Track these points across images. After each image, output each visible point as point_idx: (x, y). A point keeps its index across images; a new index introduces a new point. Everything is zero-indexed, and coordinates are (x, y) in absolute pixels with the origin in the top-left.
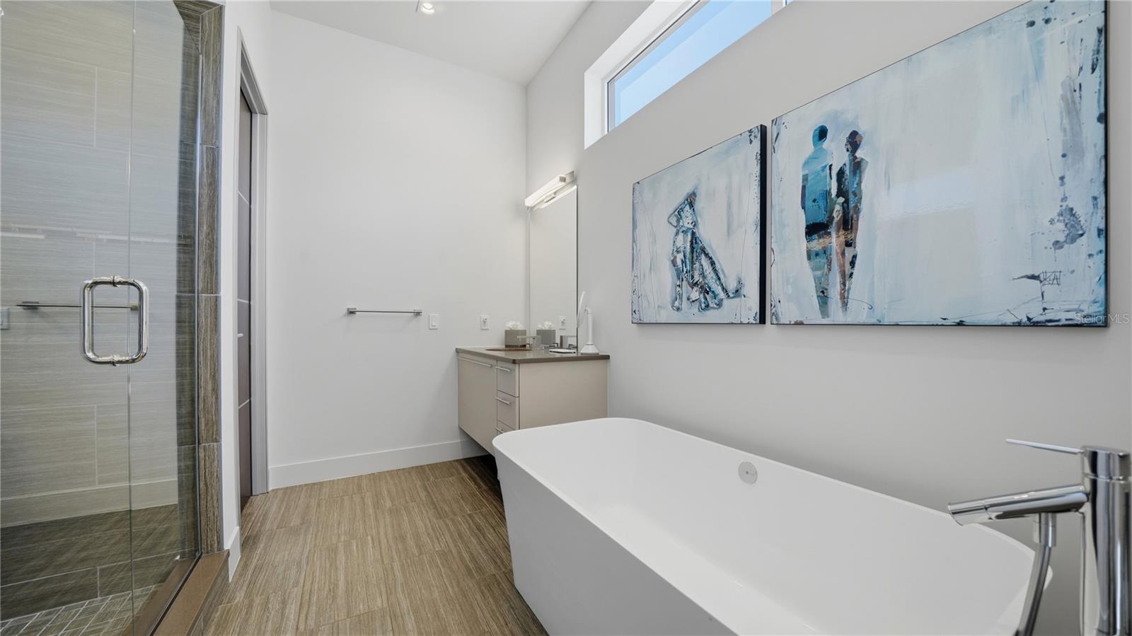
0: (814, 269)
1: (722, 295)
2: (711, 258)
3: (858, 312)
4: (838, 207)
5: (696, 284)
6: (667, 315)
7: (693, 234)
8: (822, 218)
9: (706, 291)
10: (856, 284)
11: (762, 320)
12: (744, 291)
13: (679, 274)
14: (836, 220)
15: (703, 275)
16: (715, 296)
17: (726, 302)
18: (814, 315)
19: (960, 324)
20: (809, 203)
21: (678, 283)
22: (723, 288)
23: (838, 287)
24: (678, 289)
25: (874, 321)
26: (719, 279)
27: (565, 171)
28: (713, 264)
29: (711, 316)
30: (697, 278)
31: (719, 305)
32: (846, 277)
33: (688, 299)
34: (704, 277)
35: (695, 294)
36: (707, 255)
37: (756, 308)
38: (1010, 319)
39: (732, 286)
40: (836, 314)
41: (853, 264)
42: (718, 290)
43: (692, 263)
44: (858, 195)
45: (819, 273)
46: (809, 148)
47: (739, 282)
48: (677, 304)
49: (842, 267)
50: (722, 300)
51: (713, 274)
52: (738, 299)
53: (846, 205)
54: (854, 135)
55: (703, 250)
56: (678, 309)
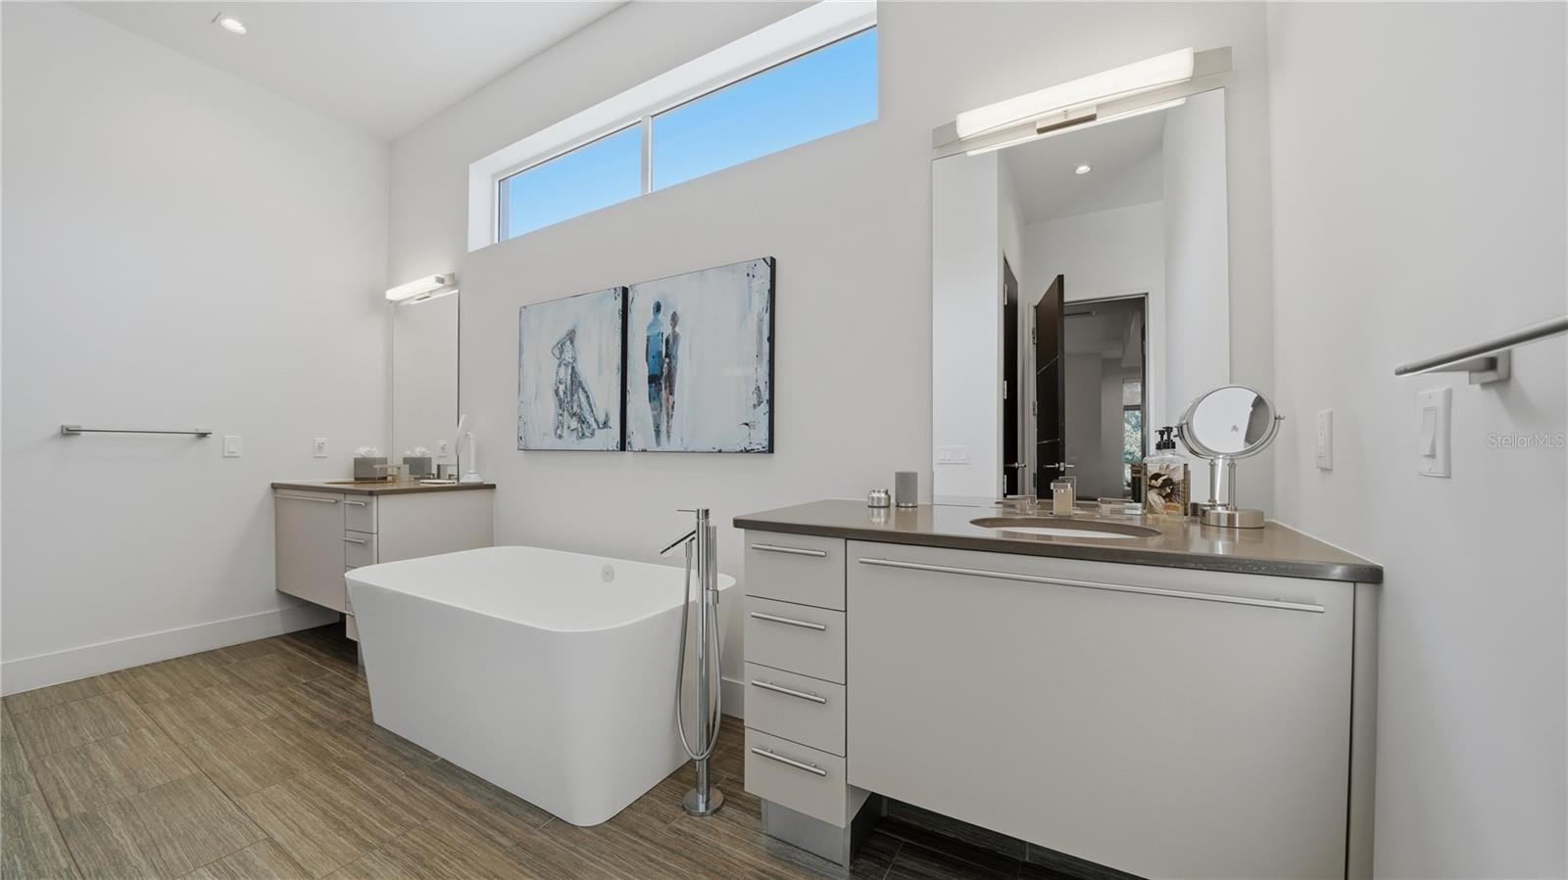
0: (653, 410)
1: (594, 426)
2: (586, 392)
3: (675, 444)
4: (665, 366)
5: (575, 414)
6: (551, 442)
7: (573, 368)
8: (657, 372)
9: (582, 421)
10: (674, 422)
11: (623, 448)
12: (610, 424)
13: (561, 403)
14: (665, 374)
15: (580, 406)
16: (589, 426)
17: (597, 432)
18: (652, 445)
19: (720, 451)
20: (650, 358)
21: (560, 412)
22: (595, 419)
23: (665, 424)
24: (560, 418)
25: (683, 450)
26: (592, 411)
27: (444, 271)
28: (588, 397)
29: (586, 444)
30: (575, 409)
31: (592, 434)
32: (669, 417)
33: (569, 428)
34: (581, 409)
35: (574, 424)
36: (583, 389)
37: (618, 438)
38: (739, 449)
39: (601, 419)
40: (665, 445)
41: (673, 408)
42: (592, 421)
43: (572, 395)
44: (675, 357)
45: (655, 413)
46: (651, 316)
47: (607, 416)
48: (559, 432)
49: (667, 408)
50: (594, 430)
51: (588, 407)
52: (605, 430)
53: (669, 363)
54: (675, 314)
55: (580, 383)
56: (560, 437)
